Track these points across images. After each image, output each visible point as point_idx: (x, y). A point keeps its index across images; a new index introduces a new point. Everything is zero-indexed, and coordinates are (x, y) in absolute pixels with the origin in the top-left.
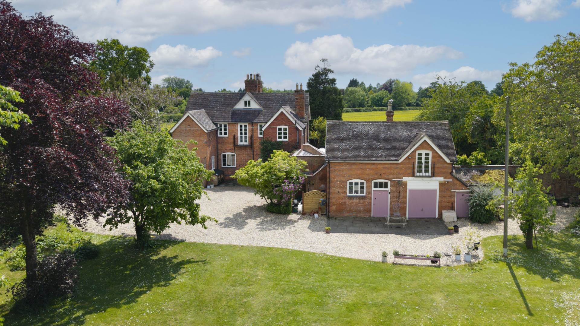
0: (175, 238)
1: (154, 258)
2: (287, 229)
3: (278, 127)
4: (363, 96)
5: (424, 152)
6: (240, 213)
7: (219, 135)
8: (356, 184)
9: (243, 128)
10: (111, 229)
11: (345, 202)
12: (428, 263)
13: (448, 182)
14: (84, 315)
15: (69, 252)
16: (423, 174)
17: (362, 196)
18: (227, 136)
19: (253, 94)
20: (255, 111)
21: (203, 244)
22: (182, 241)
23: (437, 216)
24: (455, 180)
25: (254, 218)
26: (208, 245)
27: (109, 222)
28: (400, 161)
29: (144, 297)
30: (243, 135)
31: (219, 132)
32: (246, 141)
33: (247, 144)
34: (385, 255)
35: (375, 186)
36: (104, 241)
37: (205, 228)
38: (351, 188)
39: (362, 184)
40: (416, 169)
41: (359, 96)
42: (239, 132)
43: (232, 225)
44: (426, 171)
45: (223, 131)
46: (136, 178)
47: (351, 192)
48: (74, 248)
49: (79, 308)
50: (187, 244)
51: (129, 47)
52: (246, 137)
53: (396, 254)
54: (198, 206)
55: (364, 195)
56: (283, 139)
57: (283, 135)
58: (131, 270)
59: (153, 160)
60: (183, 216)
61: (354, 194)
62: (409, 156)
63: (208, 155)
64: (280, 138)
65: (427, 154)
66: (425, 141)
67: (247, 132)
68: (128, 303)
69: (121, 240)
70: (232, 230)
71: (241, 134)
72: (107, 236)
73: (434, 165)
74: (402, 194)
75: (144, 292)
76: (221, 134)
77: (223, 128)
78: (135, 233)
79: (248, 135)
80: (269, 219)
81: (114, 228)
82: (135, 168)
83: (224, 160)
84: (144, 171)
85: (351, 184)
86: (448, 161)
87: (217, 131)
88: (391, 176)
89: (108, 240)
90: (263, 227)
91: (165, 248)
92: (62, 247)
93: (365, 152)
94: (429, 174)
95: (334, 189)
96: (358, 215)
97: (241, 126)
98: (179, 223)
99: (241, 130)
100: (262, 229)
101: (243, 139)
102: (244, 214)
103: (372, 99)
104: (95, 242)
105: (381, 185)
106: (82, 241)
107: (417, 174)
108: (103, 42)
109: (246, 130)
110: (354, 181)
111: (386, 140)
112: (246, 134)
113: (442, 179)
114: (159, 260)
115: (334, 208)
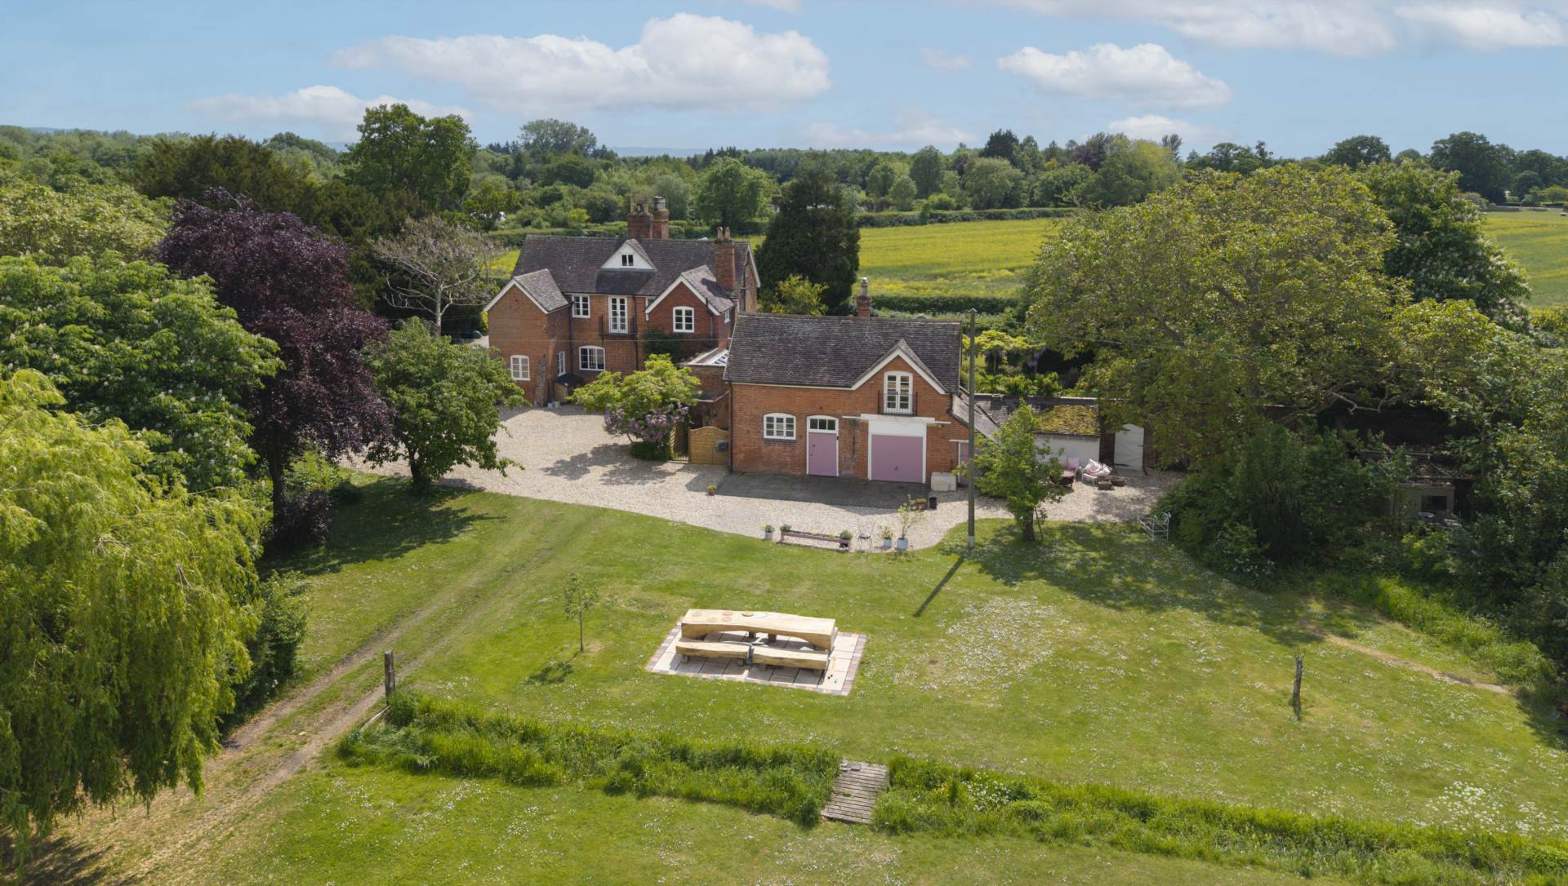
0: (470, 486)
1: (434, 509)
2: (650, 484)
3: (675, 309)
4: (1014, 179)
5: (899, 374)
6: (585, 455)
7: (574, 316)
8: (780, 420)
9: (618, 304)
10: (373, 467)
11: (760, 449)
12: (836, 546)
13: (943, 425)
14: (339, 564)
15: (323, 493)
16: (898, 409)
17: (790, 441)
18: (588, 317)
19: (640, 241)
20: (642, 273)
21: (509, 497)
22: (480, 490)
23: (924, 481)
24: (957, 423)
25: (603, 464)
26: (515, 497)
27: (371, 457)
28: (854, 388)
29: (412, 553)
30: (619, 317)
31: (574, 309)
32: (623, 327)
33: (626, 331)
34: (769, 530)
35: (814, 425)
36: (368, 481)
37: (505, 475)
38: (770, 426)
39: (790, 421)
40: (886, 402)
41: (1002, 179)
42: (611, 310)
43: (563, 473)
44: (904, 406)
45: (581, 309)
46: (404, 407)
47: (770, 433)
48: (329, 487)
49: (334, 557)
50: (485, 495)
51: (427, 119)
52: (623, 320)
53: (785, 530)
54: (494, 444)
55: (794, 438)
56: (684, 330)
57: (684, 323)
58: (401, 521)
59: (429, 382)
60: (472, 456)
61: (775, 437)
62: (870, 379)
63: (551, 352)
64: (679, 327)
65: (904, 379)
66: (898, 357)
67: (626, 311)
68: (392, 556)
69: (392, 483)
70: (562, 480)
71: (615, 314)
72: (372, 476)
73: (916, 395)
74: (859, 440)
75: (413, 548)
76: (578, 313)
77: (581, 303)
78: (411, 475)
79: (626, 317)
80: (627, 467)
81: (377, 466)
82: (403, 393)
83: (585, 359)
84: (412, 398)
85: (770, 419)
86: (942, 392)
87: (570, 308)
88: (839, 411)
89: (374, 481)
90: (611, 479)
91: (454, 497)
92: (311, 485)
93: (796, 369)
94: (909, 411)
95: (741, 427)
96: (783, 471)
97: (614, 301)
98: (469, 466)
99: (614, 307)
100: (608, 482)
101: (619, 323)
102: (590, 456)
103: (1042, 185)
104: (356, 482)
105: (823, 425)
106: (338, 480)
107: (887, 410)
108: (377, 113)
109: (622, 308)
110: (775, 416)
111: (837, 352)
112: (623, 314)
113: (932, 421)
114: (441, 512)
115: (741, 456)
